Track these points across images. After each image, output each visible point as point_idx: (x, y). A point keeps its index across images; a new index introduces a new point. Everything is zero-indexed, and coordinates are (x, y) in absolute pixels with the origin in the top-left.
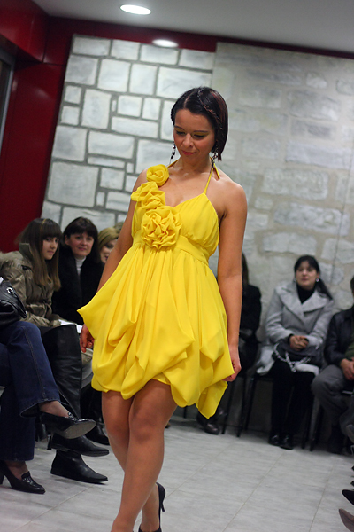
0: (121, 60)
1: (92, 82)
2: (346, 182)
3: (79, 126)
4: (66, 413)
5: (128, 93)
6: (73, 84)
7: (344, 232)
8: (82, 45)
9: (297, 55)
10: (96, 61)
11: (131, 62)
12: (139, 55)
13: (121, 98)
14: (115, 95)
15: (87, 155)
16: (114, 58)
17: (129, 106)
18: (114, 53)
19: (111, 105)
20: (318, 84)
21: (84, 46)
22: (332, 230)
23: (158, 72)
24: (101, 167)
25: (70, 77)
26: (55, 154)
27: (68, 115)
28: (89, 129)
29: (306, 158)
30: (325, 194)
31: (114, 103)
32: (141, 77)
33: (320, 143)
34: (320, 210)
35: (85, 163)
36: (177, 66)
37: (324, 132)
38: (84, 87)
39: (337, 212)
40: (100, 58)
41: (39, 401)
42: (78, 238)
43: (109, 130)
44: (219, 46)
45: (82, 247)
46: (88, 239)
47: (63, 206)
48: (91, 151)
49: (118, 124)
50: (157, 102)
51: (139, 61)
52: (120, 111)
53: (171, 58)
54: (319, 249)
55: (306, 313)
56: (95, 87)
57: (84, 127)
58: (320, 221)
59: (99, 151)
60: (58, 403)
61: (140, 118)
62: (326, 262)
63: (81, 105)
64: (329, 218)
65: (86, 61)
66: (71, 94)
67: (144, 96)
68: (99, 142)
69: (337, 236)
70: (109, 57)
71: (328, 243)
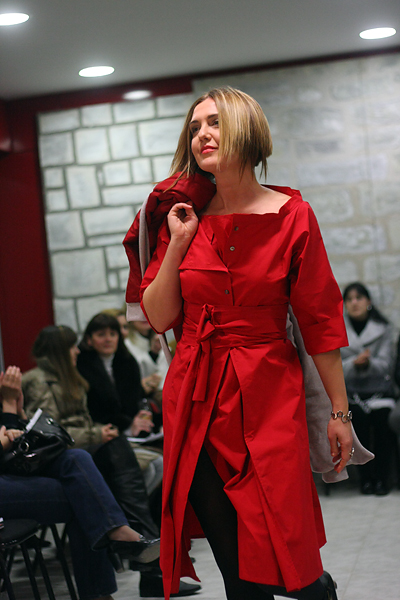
0: (95, 127)
1: (69, 158)
2: (369, 193)
3: (69, 209)
4: (137, 536)
5: (112, 161)
6: (51, 167)
7: (381, 246)
8: (50, 123)
9: (281, 73)
10: (68, 136)
11: (107, 127)
12: (113, 117)
13: (107, 168)
14: (99, 167)
15: (87, 238)
16: (87, 128)
17: (116, 174)
18: (86, 122)
19: (97, 178)
20: (311, 97)
21: (52, 123)
22: (368, 248)
23: (137, 130)
24: (104, 247)
25: (45, 161)
26: (52, 245)
27: (55, 201)
28: (81, 210)
29: (320, 179)
30: (350, 212)
31: (100, 175)
32: (121, 140)
33: (331, 160)
34: (349, 230)
35: (86, 247)
36: (157, 118)
37: (330, 146)
38: (64, 167)
39: (369, 228)
40: (72, 131)
41: (108, 529)
42: (101, 335)
43: (102, 206)
44: (196, 84)
45: (107, 344)
46: (112, 334)
47: (75, 299)
48: (89, 232)
49: (110, 196)
50: (145, 163)
51: (114, 124)
52: (109, 182)
53: (148, 111)
54: (360, 271)
55: (366, 346)
56: (75, 163)
57: (76, 210)
58: (353, 242)
59: (98, 230)
60: (127, 528)
61: (132, 183)
62: (372, 283)
63: (65, 187)
64: (362, 236)
65: (58, 138)
66: (52, 178)
67: (130, 160)
68: (96, 220)
69: (376, 253)
70: (82, 127)
71: (368, 264)
